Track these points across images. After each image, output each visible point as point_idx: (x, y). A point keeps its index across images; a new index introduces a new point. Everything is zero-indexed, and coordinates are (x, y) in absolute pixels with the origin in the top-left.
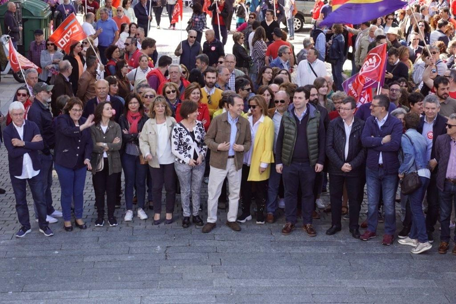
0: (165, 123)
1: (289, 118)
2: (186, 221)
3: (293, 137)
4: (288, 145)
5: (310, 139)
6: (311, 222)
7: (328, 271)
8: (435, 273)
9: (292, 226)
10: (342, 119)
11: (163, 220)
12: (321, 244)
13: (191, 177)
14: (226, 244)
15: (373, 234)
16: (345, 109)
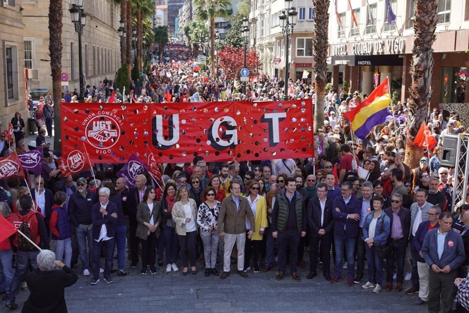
0: (189, 203)
1: (282, 199)
2: (207, 271)
3: (286, 212)
4: (282, 218)
5: (298, 214)
6: (296, 271)
7: (312, 305)
8: (386, 305)
9: (283, 274)
10: (318, 198)
11: (189, 271)
12: (304, 286)
13: (211, 240)
14: (239, 286)
15: (339, 278)
16: (321, 191)
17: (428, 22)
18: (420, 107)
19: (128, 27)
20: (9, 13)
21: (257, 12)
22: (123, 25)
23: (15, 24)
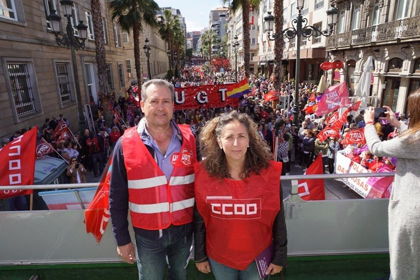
17: (279, 50)
18: (277, 85)
19: (172, 51)
20: (119, 50)
21: (231, 41)
22: (169, 51)
23: (122, 54)
